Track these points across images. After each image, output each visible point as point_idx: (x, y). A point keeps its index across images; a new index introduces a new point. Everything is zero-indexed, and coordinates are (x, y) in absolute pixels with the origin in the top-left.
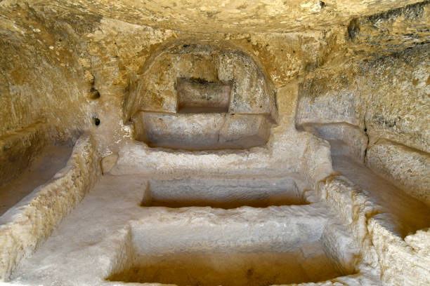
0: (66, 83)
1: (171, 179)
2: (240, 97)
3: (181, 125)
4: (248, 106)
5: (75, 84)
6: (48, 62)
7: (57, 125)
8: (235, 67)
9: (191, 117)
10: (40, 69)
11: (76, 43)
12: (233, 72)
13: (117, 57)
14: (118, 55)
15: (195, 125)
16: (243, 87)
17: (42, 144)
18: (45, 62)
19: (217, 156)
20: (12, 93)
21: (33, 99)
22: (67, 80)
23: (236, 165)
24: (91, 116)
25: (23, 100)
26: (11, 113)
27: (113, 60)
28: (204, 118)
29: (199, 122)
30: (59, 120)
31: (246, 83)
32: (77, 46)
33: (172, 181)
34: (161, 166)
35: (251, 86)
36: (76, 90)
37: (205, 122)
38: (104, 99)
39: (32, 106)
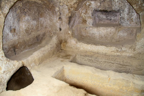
0: (53, 16)
1: (84, 55)
2: (123, 18)
3: (94, 32)
4: (128, 23)
5: (55, 16)
6: (49, 10)
7: (50, 30)
8: (120, 3)
9: (99, 28)
10: (47, 12)
11: (56, 3)
12: (119, 6)
13: (67, 5)
14: (68, 5)
15: (100, 32)
16: (125, 13)
17: (45, 36)
18: (48, 10)
19: (106, 47)
20: (40, 21)
21: (44, 22)
22: (53, 15)
23: (115, 53)
24: (59, 27)
25: (42, 22)
26: (39, 26)
27: (66, 7)
28: (105, 29)
29: (102, 31)
30: (50, 28)
31: (126, 11)
32: (56, 4)
33: (85, 56)
34: (81, 49)
35: (129, 12)
36: (55, 18)
37: (106, 31)
38: (63, 21)
39: (44, 24)
